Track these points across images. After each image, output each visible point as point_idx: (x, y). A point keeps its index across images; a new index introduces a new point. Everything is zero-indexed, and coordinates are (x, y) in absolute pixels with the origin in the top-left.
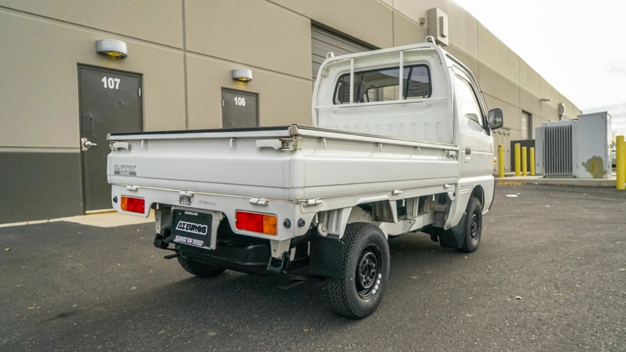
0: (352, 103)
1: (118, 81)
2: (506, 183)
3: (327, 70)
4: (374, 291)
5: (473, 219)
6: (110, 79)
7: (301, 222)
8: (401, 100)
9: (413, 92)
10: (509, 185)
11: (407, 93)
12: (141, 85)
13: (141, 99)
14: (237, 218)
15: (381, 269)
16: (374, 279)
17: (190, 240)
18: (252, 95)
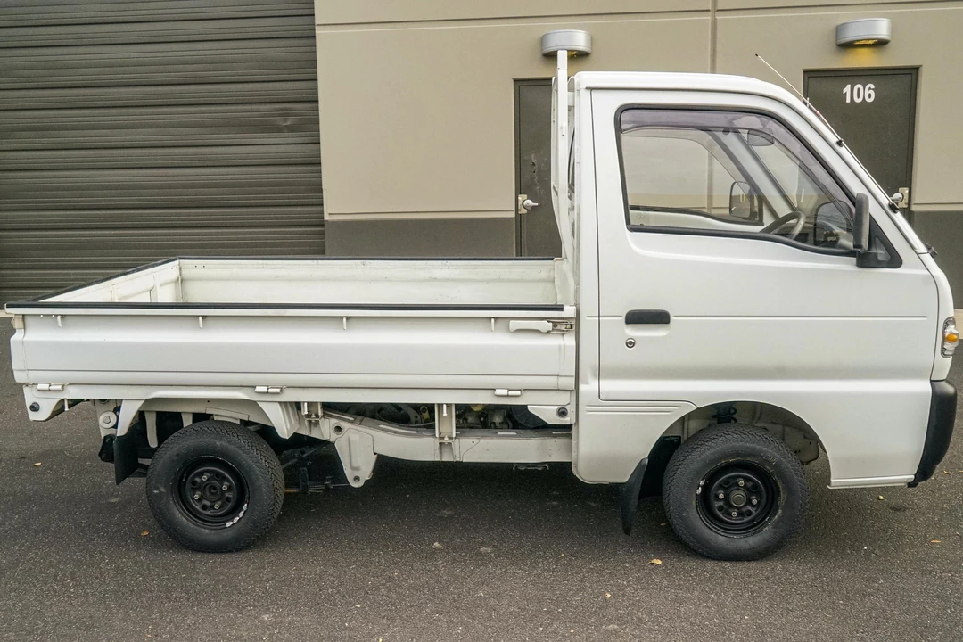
4: (229, 524)
15: (248, 496)
16: (228, 507)
18: (888, 72)
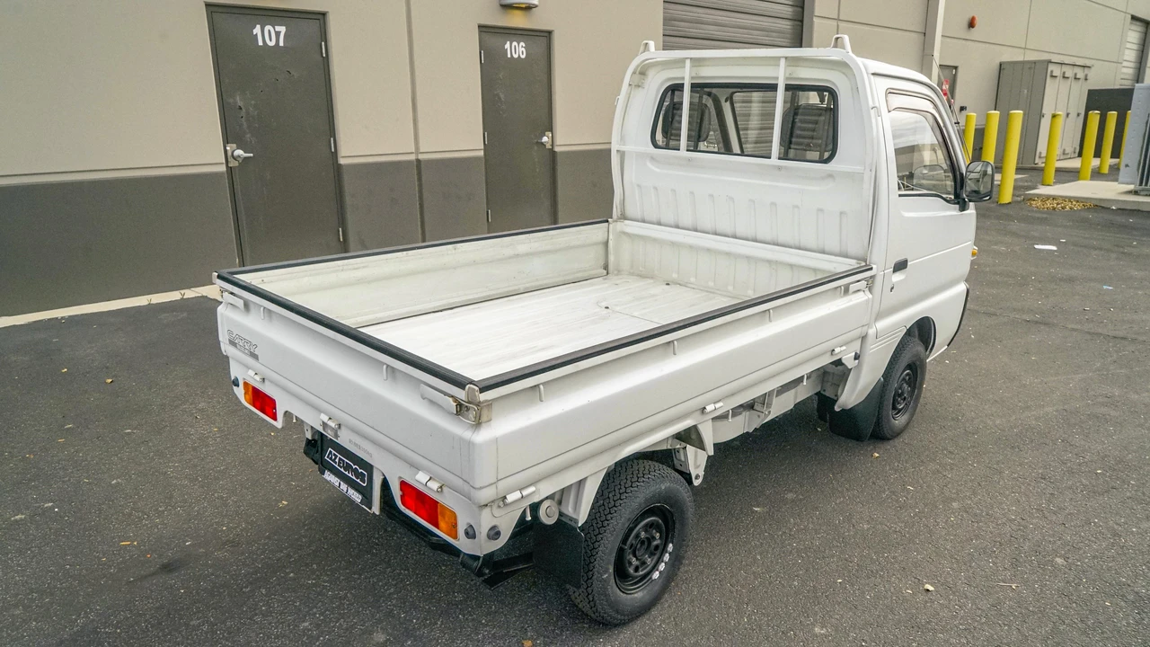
0: (683, 153)
1: (282, 29)
2: (1049, 204)
3: (642, 72)
4: (656, 575)
5: (904, 379)
6: (268, 28)
7: (493, 533)
8: (774, 160)
9: (801, 140)
10: (1054, 209)
11: (790, 142)
12: (324, 36)
13: (326, 62)
14: (401, 490)
15: (673, 535)
16: (656, 558)
17: (344, 487)
18: (538, 34)
